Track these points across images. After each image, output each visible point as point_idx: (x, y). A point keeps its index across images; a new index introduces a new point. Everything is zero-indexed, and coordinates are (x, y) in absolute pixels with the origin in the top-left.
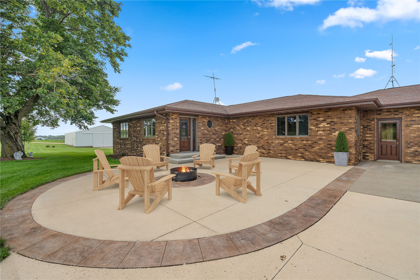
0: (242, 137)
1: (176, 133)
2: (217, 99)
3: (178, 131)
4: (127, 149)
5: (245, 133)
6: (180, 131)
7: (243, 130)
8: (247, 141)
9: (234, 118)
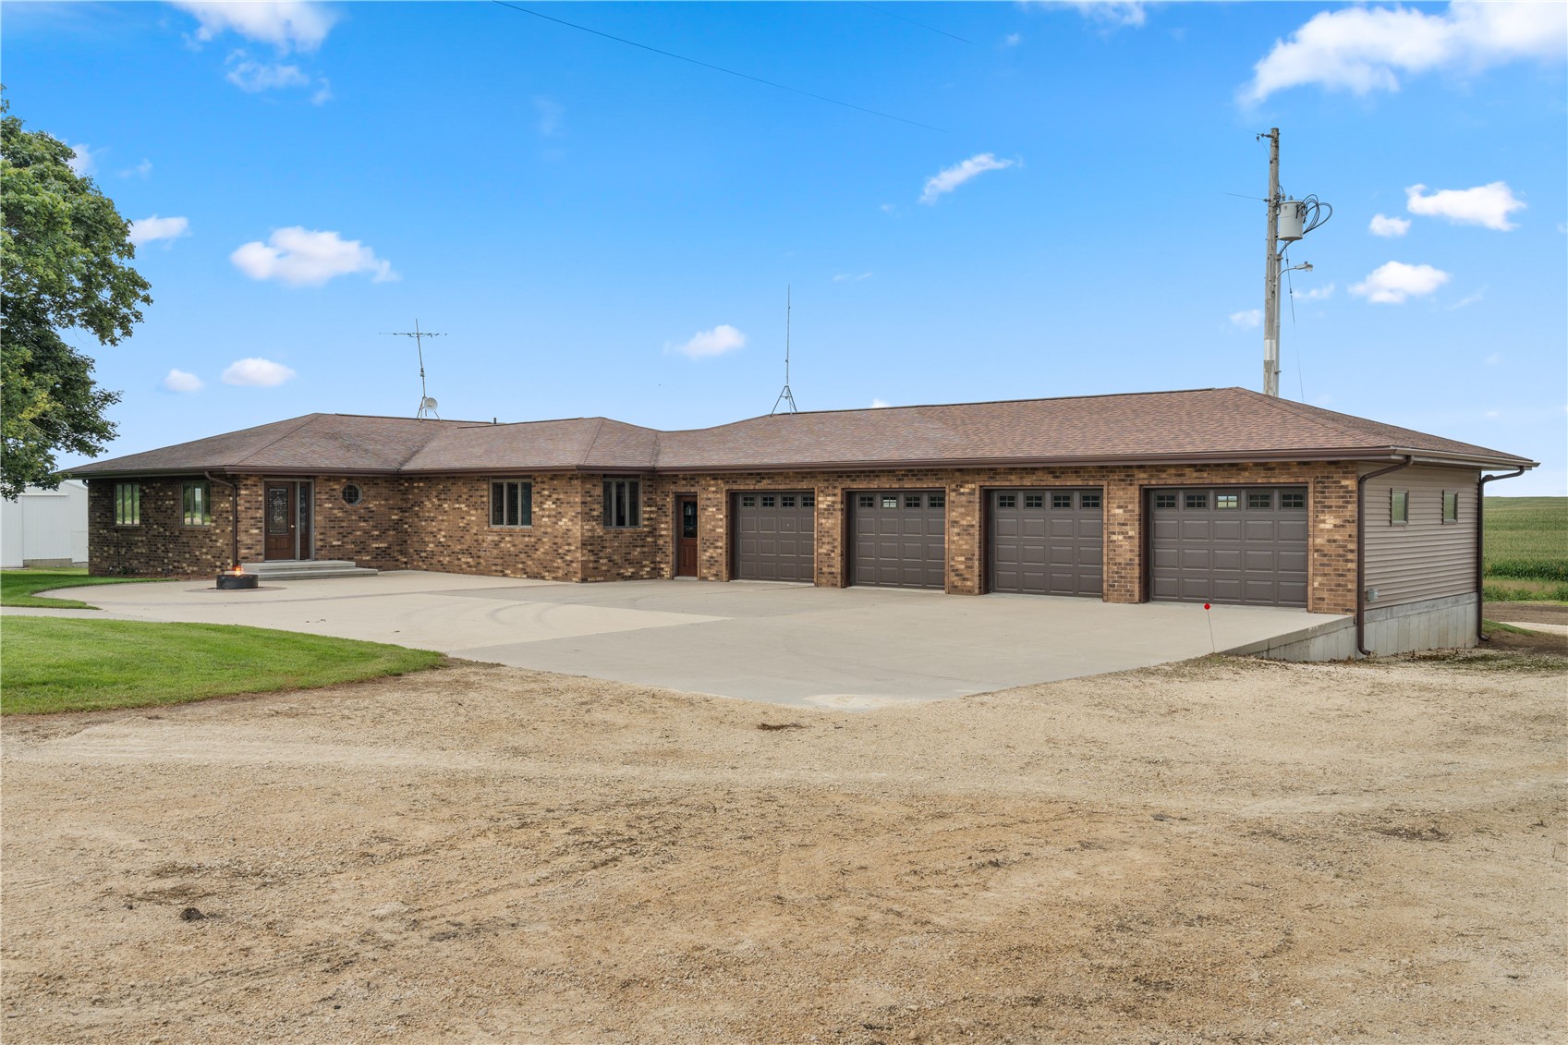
0: (435, 527)
1: (256, 518)
2: (430, 402)
3: (260, 514)
4: (137, 556)
5: (440, 518)
6: (268, 514)
7: (437, 509)
8: (444, 536)
9: (420, 479)
